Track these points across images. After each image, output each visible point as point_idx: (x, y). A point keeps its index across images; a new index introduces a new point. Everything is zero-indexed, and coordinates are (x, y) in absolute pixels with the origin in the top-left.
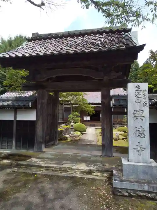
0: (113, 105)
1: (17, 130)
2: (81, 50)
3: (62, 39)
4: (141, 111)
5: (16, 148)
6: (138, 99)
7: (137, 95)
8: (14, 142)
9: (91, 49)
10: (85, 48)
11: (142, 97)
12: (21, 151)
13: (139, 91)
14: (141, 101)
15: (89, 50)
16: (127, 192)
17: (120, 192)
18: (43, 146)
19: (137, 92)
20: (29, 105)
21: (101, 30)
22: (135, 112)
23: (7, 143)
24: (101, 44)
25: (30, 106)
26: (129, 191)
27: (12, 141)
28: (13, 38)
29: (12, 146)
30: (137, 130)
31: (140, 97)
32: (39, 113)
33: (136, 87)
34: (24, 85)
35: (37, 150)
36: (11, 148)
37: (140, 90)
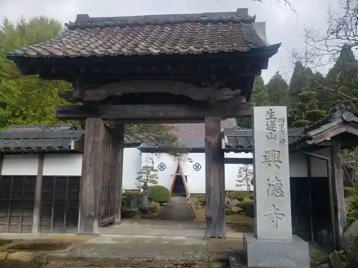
0: (226, 146)
1: (43, 194)
2: (172, 48)
3: (134, 29)
4: (276, 153)
5: (40, 230)
6: (271, 133)
7: (269, 125)
8: (36, 219)
9: (190, 48)
10: (180, 46)
11: (278, 129)
12: (51, 235)
13: (272, 120)
14: (275, 136)
15: (187, 50)
18: (96, 223)
19: (269, 121)
20: (70, 147)
22: (267, 154)
23: (20, 222)
24: (206, 41)
25: (72, 148)
27: (32, 217)
28: (27, 21)
30: (270, 185)
31: (274, 129)
32: (88, 162)
33: (268, 112)
35: (83, 232)
36: (30, 230)
37: (273, 117)
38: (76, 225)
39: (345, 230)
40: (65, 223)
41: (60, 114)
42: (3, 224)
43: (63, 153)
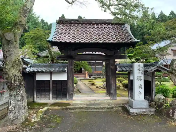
1: (53, 87)
4: (140, 77)
5: (53, 99)
6: (139, 71)
7: (138, 69)
8: (51, 95)
16: (136, 113)
17: (133, 114)
21: (108, 21)
23: (45, 96)
26: (137, 113)
29: (50, 97)
30: (138, 86)
34: (58, 56)
35: (69, 99)
36: (49, 99)
38: (66, 97)
39: (155, 96)
40: (62, 97)
41: (58, 58)
42: (39, 97)
43: (59, 72)
